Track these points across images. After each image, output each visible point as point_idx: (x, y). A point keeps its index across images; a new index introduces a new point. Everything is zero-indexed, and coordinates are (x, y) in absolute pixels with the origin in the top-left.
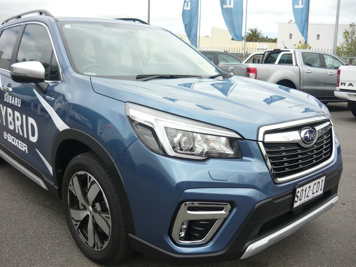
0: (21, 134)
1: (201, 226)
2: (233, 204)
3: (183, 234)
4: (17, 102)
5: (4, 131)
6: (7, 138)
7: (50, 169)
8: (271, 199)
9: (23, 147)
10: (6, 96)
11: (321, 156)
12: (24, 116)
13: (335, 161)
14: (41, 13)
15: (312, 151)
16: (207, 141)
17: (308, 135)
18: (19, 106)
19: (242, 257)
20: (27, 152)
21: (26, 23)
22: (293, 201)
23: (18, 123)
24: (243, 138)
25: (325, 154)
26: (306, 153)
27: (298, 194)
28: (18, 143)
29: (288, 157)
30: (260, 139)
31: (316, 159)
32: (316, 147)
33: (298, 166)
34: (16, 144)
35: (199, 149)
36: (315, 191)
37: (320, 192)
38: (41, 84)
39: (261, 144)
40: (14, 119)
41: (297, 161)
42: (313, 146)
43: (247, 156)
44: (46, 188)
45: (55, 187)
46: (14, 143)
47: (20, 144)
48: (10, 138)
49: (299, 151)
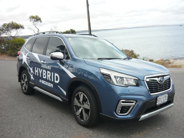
0: (50, 80)
1: (126, 108)
2: (137, 101)
3: (119, 112)
4: (49, 67)
5: (39, 79)
6: (42, 82)
7: (65, 93)
8: (149, 100)
9: (51, 85)
10: (43, 65)
11: (166, 88)
12: (53, 73)
13: (172, 90)
14: (57, 33)
15: (163, 85)
16: (127, 81)
17: (161, 79)
18: (50, 69)
19: (139, 120)
20: (53, 87)
21: (49, 36)
22: (156, 102)
23: (49, 76)
24: (139, 80)
25: (168, 87)
26: (160, 86)
27: (158, 100)
28: (48, 84)
29: (154, 87)
30: (145, 80)
31: (164, 88)
32: (164, 84)
33: (158, 90)
34: (47, 84)
35: (125, 83)
36: (164, 100)
37: (166, 100)
38: (62, 61)
39: (145, 82)
40: (46, 74)
41: (158, 88)
42: (163, 84)
43: (140, 85)
44: (62, 101)
45: (67, 99)
46: (45, 84)
47: (49, 84)
48: (43, 82)
49: (158, 85)
